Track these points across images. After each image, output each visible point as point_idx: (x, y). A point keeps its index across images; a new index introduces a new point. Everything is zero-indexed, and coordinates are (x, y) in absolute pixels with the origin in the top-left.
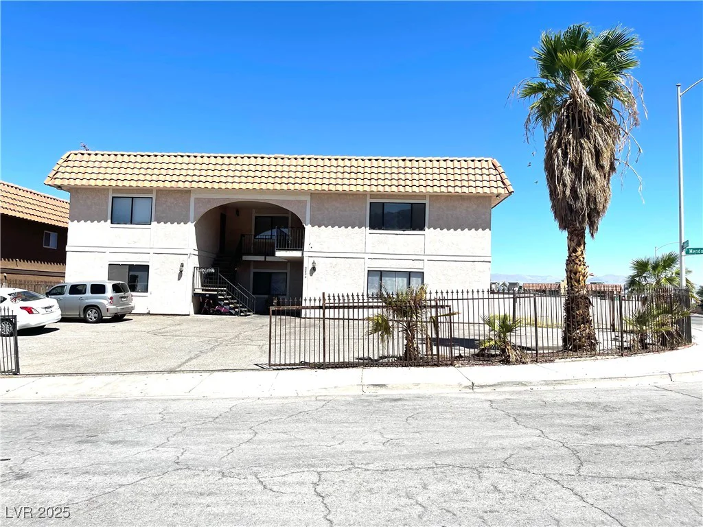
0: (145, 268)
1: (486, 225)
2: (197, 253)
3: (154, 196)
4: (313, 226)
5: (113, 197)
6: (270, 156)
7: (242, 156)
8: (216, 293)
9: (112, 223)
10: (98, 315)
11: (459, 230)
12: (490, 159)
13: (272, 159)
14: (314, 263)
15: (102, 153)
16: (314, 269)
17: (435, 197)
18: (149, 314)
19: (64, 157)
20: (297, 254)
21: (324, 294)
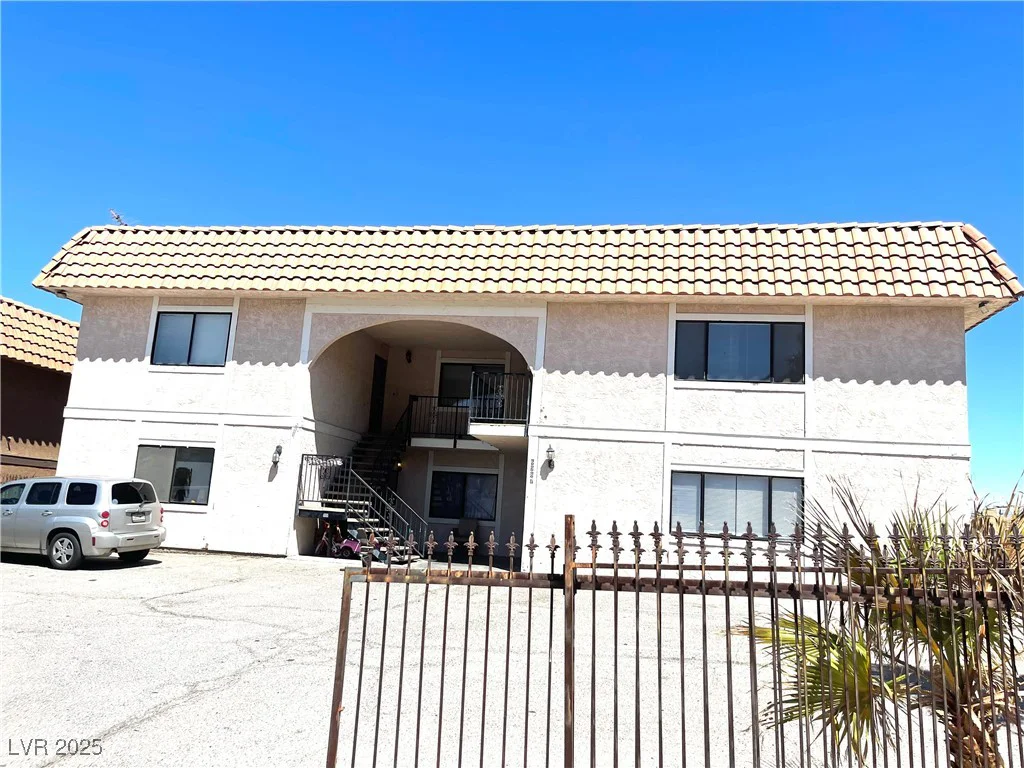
0: (206, 455)
1: (955, 373)
2: (312, 426)
3: (234, 310)
4: (549, 372)
5: (159, 313)
6: (466, 228)
7: (410, 229)
8: (343, 510)
9: (152, 363)
10: (75, 552)
11: (888, 383)
12: (956, 225)
13: (471, 235)
14: (550, 450)
15: (147, 229)
16: (550, 464)
17: (828, 310)
18: (205, 551)
19: (78, 237)
20: (514, 431)
21: (569, 521)
